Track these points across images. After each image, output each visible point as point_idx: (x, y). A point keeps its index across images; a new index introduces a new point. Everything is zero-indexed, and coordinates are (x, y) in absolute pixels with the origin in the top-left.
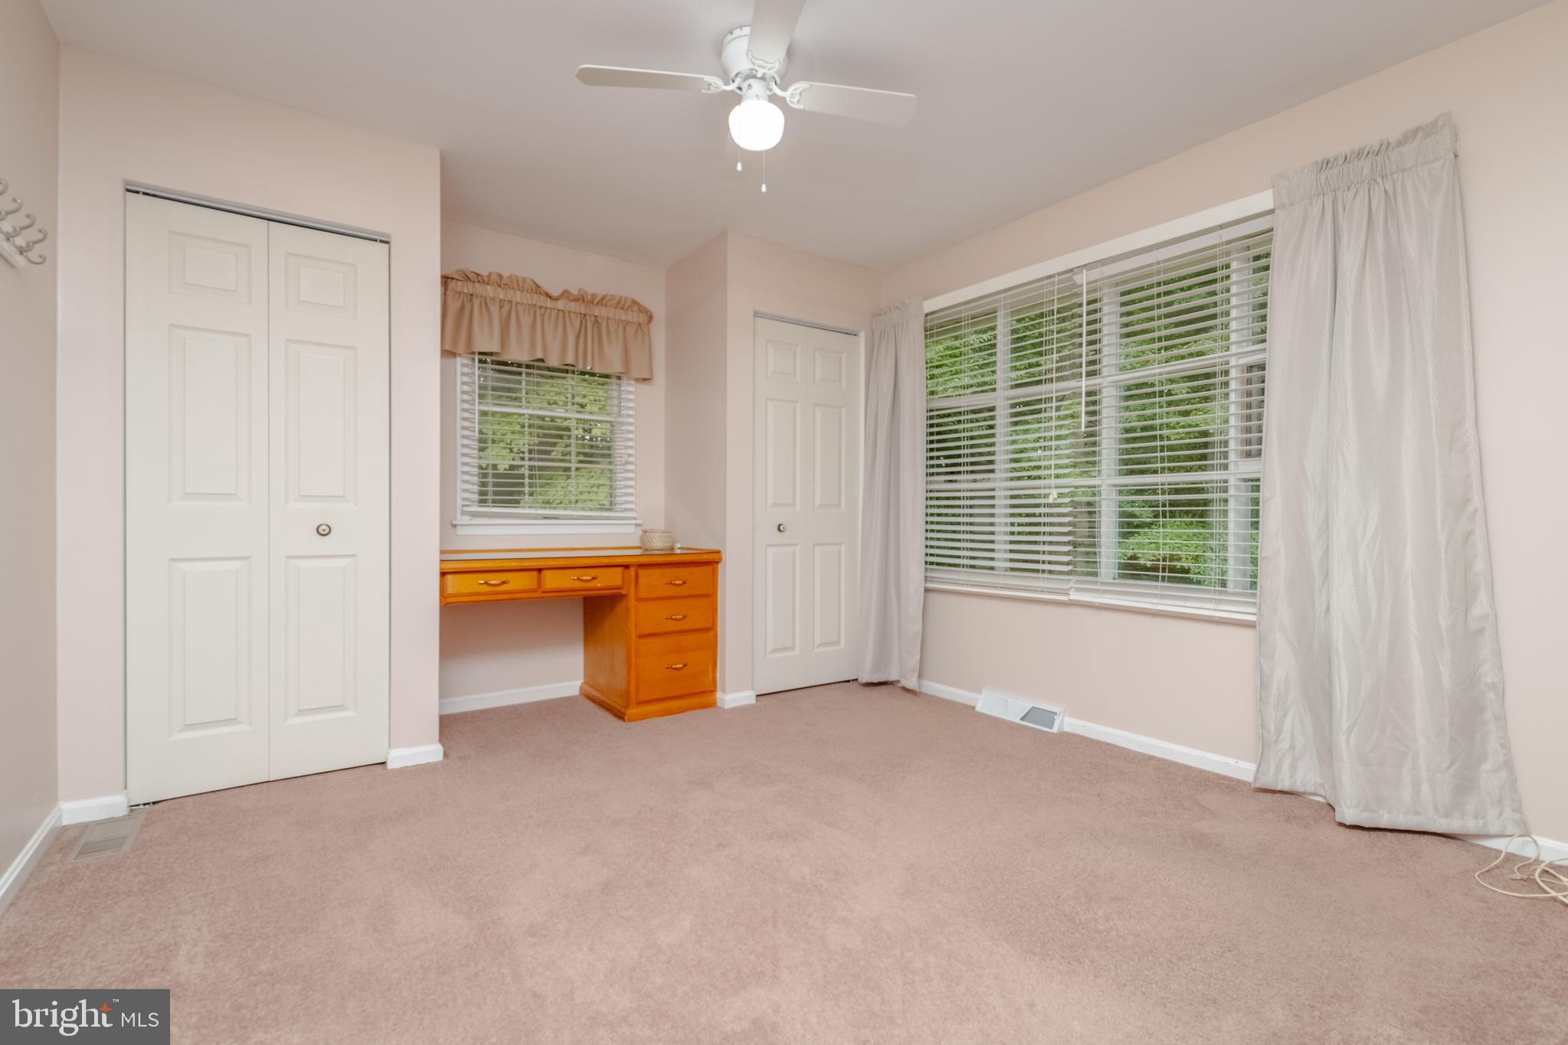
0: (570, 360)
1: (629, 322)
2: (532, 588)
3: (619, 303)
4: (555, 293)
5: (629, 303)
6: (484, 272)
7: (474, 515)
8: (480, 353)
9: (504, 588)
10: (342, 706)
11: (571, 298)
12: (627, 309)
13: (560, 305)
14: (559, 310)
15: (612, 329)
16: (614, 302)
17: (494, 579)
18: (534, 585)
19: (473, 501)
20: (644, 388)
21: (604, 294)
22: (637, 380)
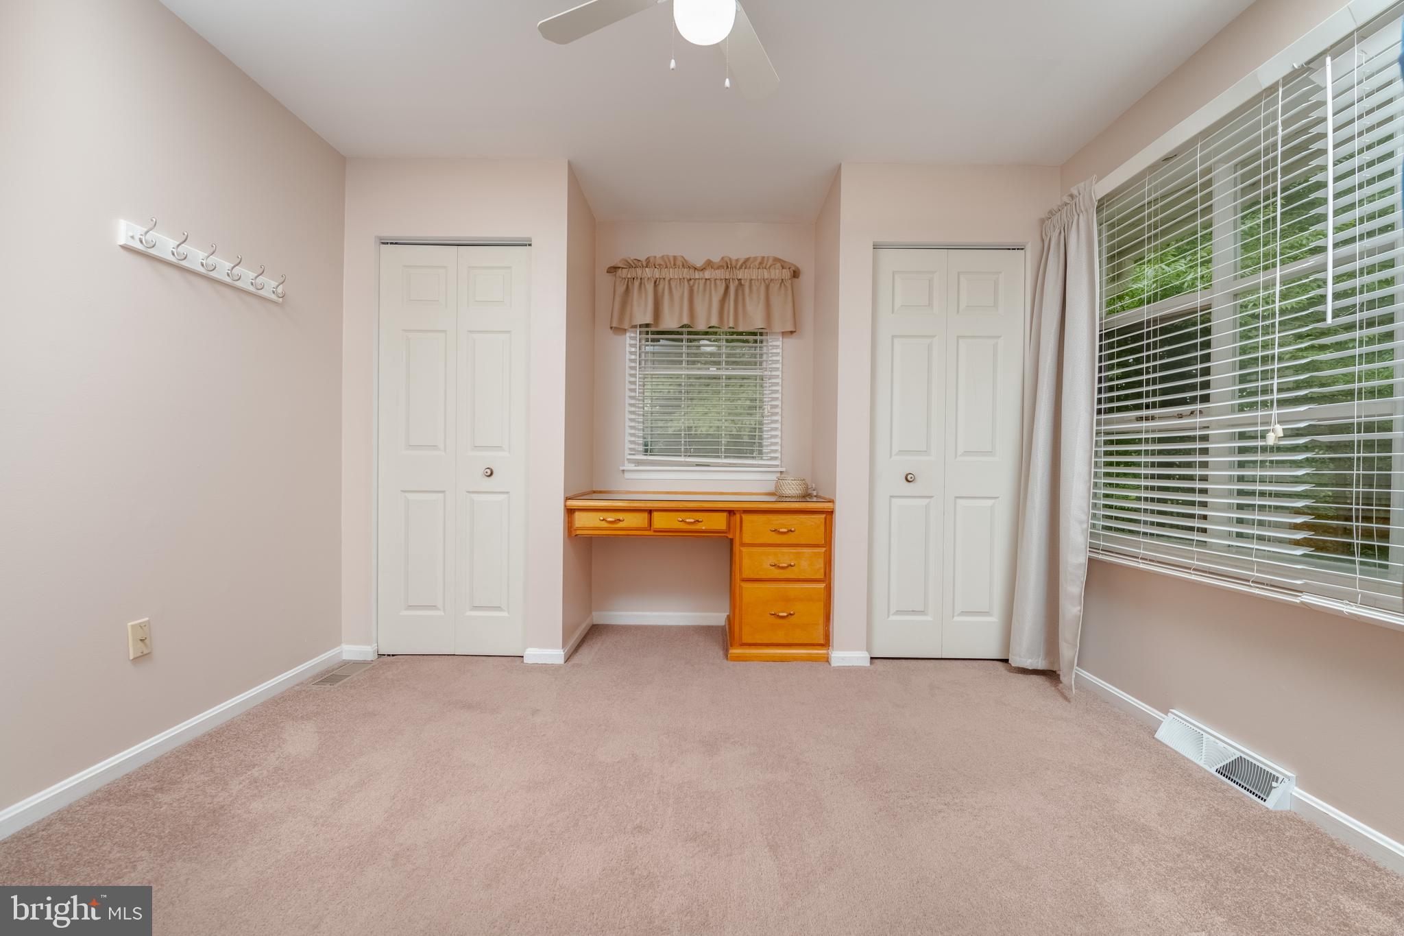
0: (714, 322)
1: (771, 280)
2: (643, 526)
3: (761, 263)
4: (699, 264)
5: (770, 262)
6: (643, 258)
7: (638, 463)
8: (641, 326)
9: (620, 525)
10: (499, 607)
11: (715, 267)
12: (770, 267)
13: (707, 274)
14: (706, 279)
15: (754, 288)
16: (757, 263)
17: (611, 517)
18: (645, 524)
19: (638, 451)
20: (790, 342)
21: (748, 256)
22: (784, 334)
